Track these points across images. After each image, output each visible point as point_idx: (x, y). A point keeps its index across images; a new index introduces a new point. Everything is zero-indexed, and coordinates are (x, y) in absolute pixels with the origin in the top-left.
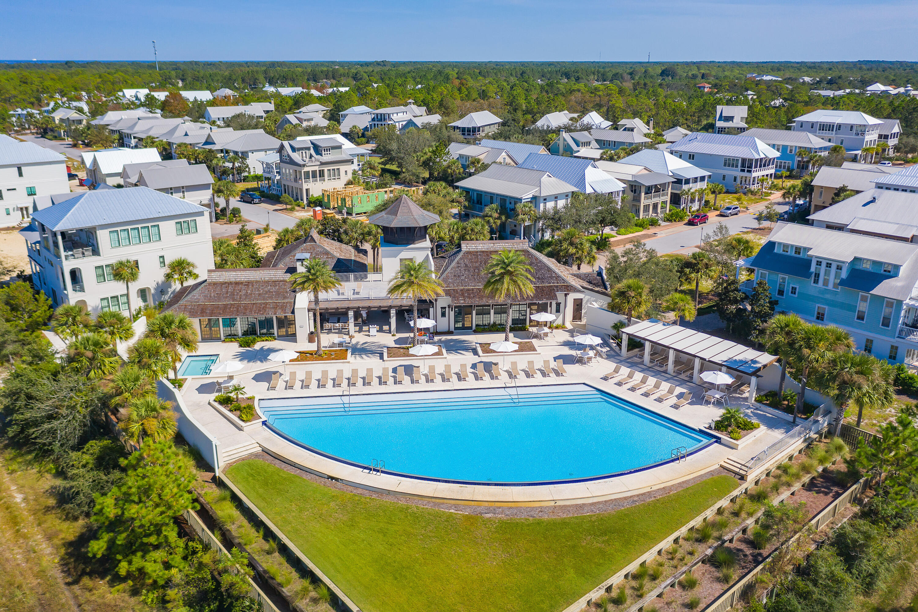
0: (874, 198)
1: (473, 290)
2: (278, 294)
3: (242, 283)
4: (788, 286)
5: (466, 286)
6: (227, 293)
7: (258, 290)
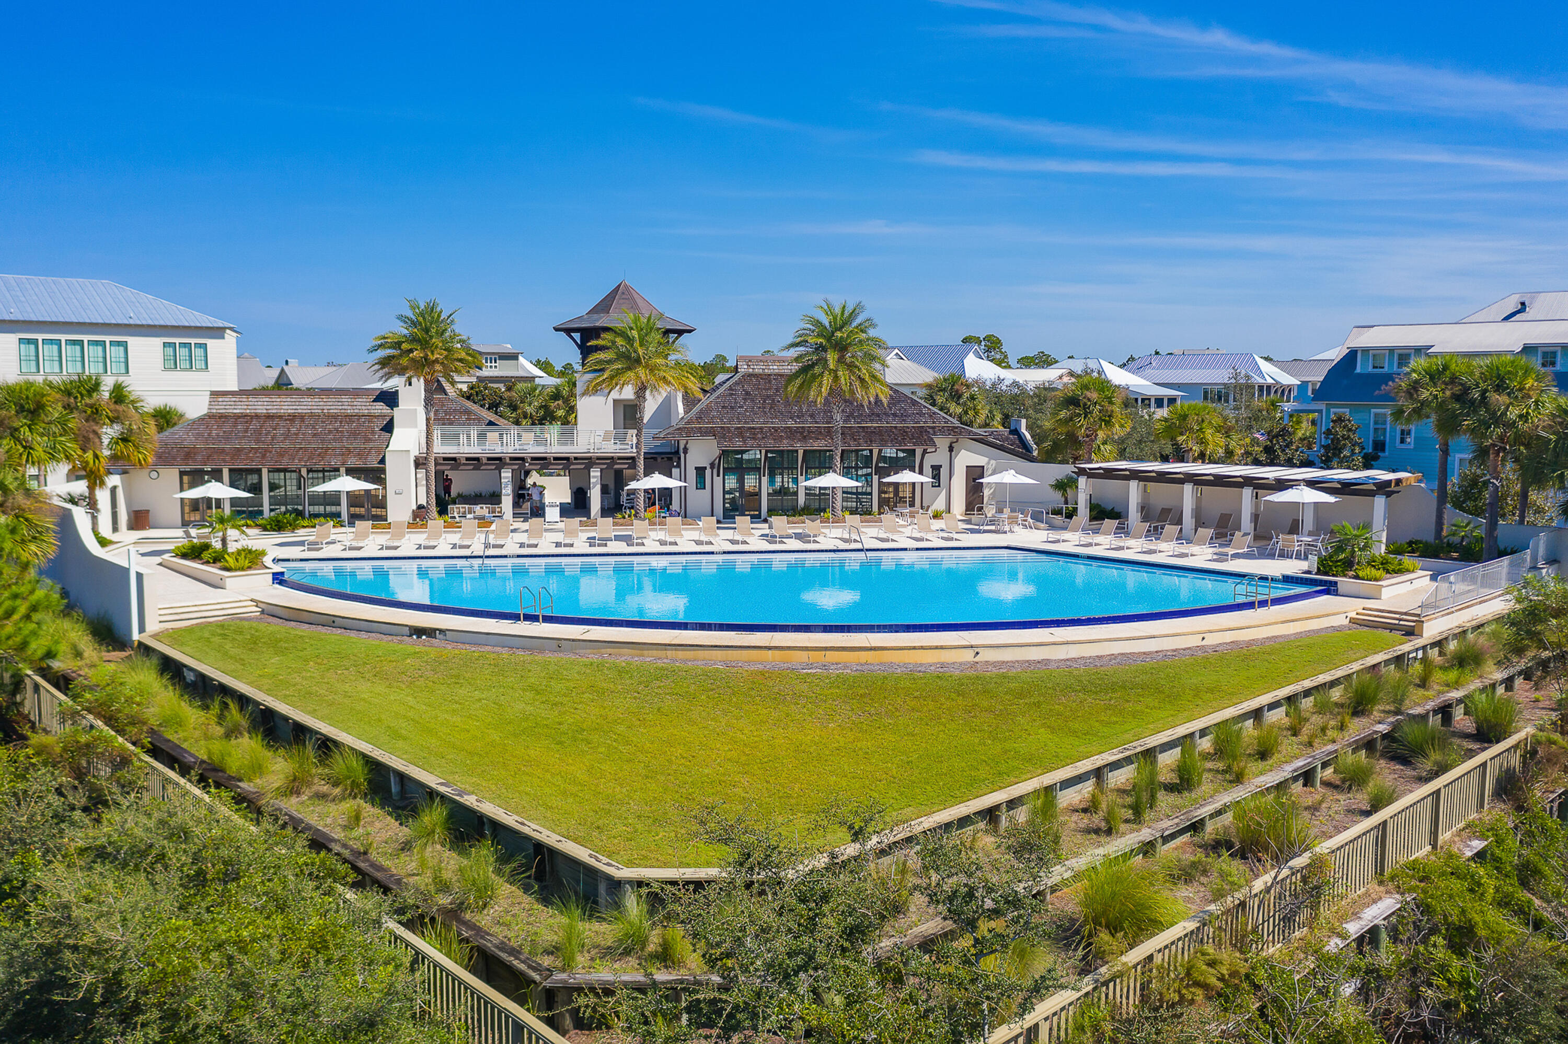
0: (1523, 304)
1: (761, 428)
2: (354, 434)
3: (280, 417)
4: (1393, 429)
5: (746, 423)
6: (246, 432)
7: (314, 427)
